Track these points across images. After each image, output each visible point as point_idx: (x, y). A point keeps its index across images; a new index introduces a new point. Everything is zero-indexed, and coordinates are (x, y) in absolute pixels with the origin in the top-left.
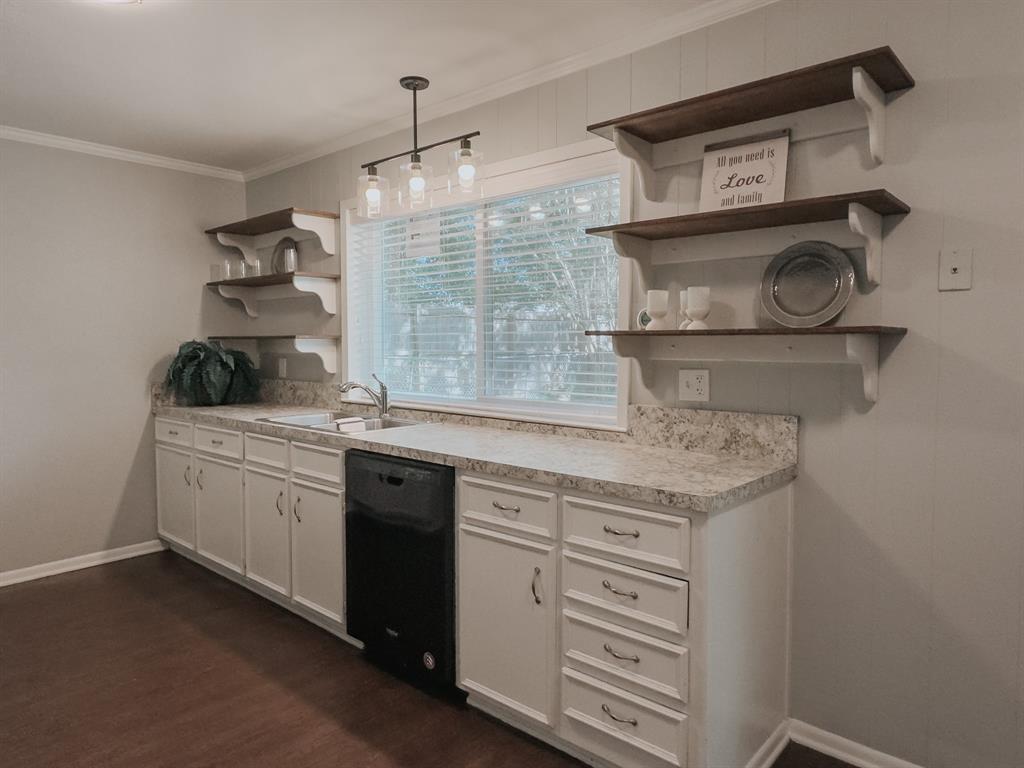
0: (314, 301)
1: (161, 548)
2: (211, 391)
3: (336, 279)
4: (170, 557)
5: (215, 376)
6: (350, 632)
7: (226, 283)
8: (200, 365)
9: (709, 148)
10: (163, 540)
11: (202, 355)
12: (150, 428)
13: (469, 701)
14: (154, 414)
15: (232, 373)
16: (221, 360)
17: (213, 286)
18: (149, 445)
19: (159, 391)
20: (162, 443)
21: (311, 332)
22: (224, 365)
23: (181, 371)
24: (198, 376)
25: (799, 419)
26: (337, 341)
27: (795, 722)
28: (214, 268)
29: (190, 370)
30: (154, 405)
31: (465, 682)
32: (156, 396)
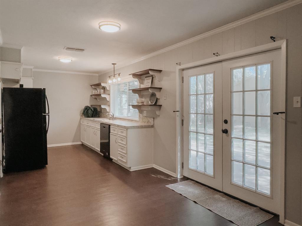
0: (105, 98)
1: (81, 143)
2: (89, 115)
3: (109, 94)
4: (83, 145)
5: (90, 111)
6: (101, 152)
7: (93, 95)
8: (88, 110)
9: (146, 77)
10: (82, 142)
11: (88, 108)
12: (80, 122)
13: (113, 161)
14: (81, 119)
15: (93, 112)
16: (91, 109)
17: (91, 95)
18: (80, 125)
19: (82, 115)
20: (82, 124)
21: (105, 104)
22: (92, 110)
23: (85, 111)
24: (87, 112)
25: (154, 118)
26: (109, 106)
27: (154, 165)
28: (92, 92)
29: (86, 111)
30: (81, 117)
31: (111, 157)
32: (81, 116)
